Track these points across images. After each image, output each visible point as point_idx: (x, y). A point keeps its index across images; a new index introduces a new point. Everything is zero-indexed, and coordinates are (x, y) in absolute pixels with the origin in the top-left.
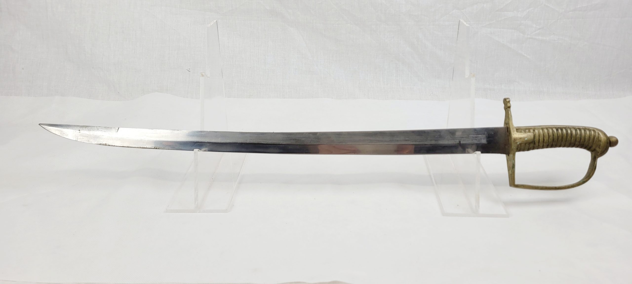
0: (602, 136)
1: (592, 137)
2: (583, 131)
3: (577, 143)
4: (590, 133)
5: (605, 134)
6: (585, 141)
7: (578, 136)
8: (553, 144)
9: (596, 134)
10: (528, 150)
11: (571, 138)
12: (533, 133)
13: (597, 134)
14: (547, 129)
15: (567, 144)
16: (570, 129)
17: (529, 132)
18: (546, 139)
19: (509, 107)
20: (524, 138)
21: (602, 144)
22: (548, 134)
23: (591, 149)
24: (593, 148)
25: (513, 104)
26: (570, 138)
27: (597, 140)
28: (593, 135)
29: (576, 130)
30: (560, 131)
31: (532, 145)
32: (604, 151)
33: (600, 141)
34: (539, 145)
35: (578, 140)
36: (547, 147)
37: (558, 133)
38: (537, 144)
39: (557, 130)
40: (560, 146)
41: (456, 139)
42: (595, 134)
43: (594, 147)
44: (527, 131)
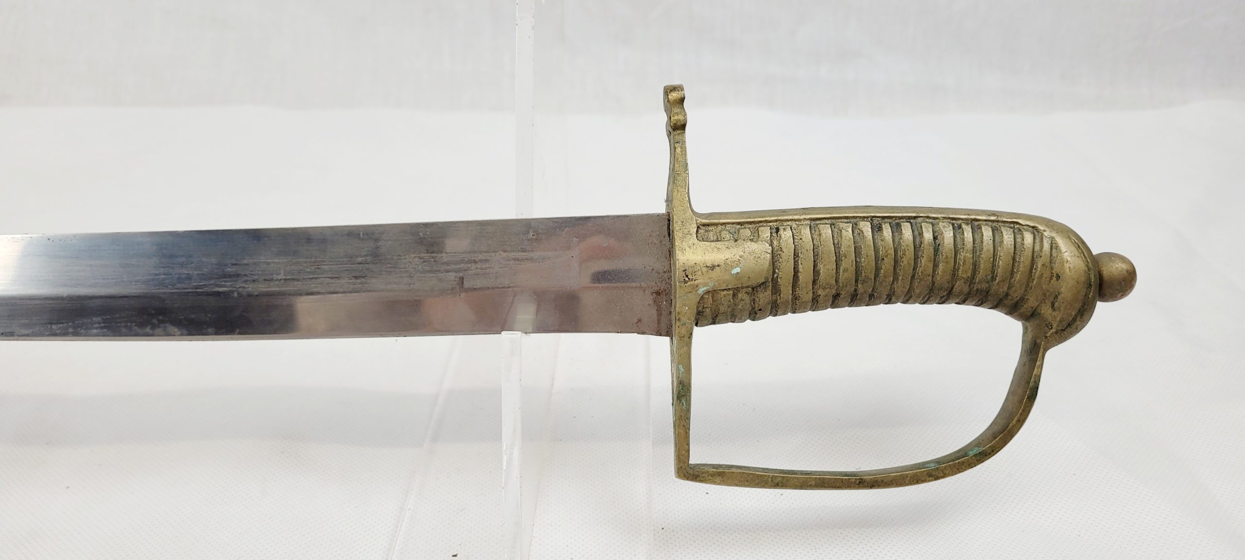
0: (1067, 252)
1: (1024, 260)
2: (987, 233)
3: (959, 285)
4: (1019, 240)
5: (1080, 245)
6: (993, 278)
7: (966, 255)
8: (856, 290)
9: (1042, 246)
10: (755, 314)
11: (935, 266)
12: (771, 245)
13: (1046, 246)
14: (833, 221)
15: (917, 291)
16: (934, 221)
17: (755, 237)
18: (827, 268)
19: (683, 127)
20: (727, 265)
21: (1066, 289)
22: (837, 246)
23: (1022, 310)
24: (1027, 307)
25: (693, 113)
26: (931, 265)
27: (1047, 274)
28: (1028, 253)
29: (960, 227)
30: (887, 232)
31: (764, 297)
32: (1074, 320)
33: (1058, 277)
34: (795, 298)
35: (964, 272)
36: (835, 301)
37: (879, 243)
38: (786, 292)
39: (877, 229)
40: (889, 300)
41: (447, 271)
42: (1037, 248)
43: (1032, 302)
44: (746, 232)
